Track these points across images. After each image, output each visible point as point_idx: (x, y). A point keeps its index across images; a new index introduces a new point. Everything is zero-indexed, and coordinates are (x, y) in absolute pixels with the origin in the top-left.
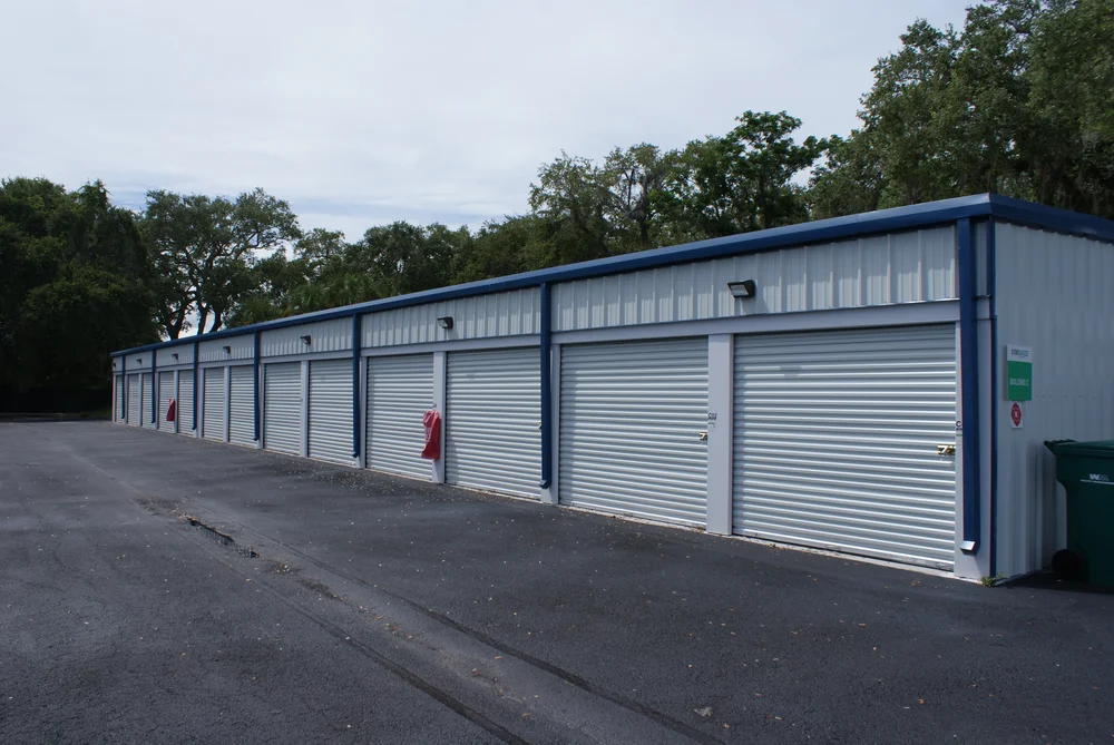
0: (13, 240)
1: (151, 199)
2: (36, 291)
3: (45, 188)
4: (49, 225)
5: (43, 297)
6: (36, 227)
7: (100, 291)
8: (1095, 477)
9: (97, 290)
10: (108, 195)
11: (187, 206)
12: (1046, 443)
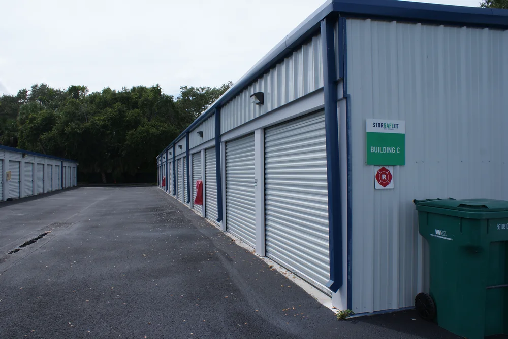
0: (124, 112)
1: (182, 90)
2: (130, 132)
3: (141, 90)
4: (139, 104)
5: (132, 134)
6: (135, 106)
7: (155, 130)
8: (438, 232)
9: (154, 130)
10: (161, 90)
11: (198, 92)
12: (415, 201)
